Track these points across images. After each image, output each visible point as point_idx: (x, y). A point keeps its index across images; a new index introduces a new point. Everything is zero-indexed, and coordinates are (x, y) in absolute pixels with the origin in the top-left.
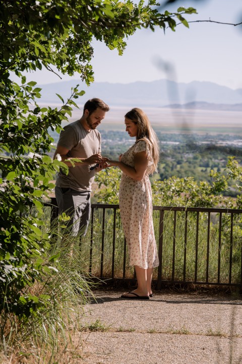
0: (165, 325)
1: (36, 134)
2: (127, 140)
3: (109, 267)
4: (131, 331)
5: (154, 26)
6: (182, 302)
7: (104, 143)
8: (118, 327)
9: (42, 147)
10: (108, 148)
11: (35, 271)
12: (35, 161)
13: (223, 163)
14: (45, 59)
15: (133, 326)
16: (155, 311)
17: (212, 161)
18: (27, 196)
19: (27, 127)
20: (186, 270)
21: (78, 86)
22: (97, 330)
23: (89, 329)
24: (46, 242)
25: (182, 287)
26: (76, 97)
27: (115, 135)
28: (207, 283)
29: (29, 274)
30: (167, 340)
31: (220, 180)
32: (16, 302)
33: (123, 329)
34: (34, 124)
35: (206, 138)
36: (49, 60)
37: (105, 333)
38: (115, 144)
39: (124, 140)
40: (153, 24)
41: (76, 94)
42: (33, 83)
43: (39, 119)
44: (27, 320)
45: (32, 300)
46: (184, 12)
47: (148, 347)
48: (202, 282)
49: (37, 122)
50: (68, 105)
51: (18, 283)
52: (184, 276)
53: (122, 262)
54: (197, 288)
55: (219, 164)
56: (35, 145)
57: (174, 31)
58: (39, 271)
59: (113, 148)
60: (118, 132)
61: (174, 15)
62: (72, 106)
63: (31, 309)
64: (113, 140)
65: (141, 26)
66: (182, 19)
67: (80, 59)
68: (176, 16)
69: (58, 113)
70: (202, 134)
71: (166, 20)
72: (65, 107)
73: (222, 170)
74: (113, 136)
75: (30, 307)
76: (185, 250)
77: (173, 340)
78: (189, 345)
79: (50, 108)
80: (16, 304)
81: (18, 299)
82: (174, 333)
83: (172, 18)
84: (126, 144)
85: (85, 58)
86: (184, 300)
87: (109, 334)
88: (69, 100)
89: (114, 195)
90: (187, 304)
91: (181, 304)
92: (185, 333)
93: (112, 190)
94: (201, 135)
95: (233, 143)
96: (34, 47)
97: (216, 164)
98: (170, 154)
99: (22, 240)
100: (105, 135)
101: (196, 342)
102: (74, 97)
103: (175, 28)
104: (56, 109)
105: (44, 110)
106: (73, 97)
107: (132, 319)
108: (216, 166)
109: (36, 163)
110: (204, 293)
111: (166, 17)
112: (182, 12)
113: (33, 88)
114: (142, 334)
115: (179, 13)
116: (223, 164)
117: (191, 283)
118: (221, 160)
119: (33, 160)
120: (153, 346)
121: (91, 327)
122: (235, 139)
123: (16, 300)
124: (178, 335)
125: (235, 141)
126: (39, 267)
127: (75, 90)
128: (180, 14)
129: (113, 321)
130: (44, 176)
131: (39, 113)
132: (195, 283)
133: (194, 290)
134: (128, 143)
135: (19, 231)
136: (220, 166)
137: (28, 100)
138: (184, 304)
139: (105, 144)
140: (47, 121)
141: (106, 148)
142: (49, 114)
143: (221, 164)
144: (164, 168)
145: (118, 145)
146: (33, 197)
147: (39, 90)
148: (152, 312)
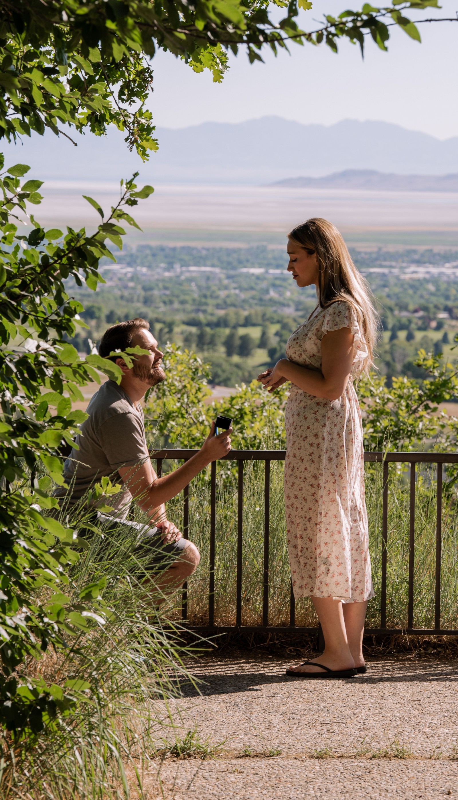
0: (350, 739)
1: (40, 294)
2: (184, 269)
3: (201, 599)
4: (270, 756)
5: (336, 40)
6: (381, 680)
7: (129, 275)
8: (239, 746)
9: (54, 324)
10: (139, 287)
11: (49, 624)
12: (42, 358)
13: (420, 318)
14: (53, 112)
15: (275, 743)
16: (322, 705)
17: (394, 316)
18: (25, 445)
19: (15, 276)
20: (388, 602)
21: (136, 175)
22: (189, 756)
23: (172, 753)
24: (68, 549)
25: (379, 644)
26: (133, 203)
27: (154, 255)
28: (438, 631)
29: (34, 629)
30: (359, 773)
31: (441, 374)
32: (9, 699)
33: (251, 751)
34: (32, 269)
35: (377, 259)
36: (62, 113)
37: (211, 762)
38: (156, 277)
39: (178, 268)
40: (334, 35)
41: (131, 195)
42: (22, 169)
43: (45, 258)
44: (35, 740)
45: (47, 694)
46: (408, 4)
47: (318, 794)
48: (424, 628)
49: (39, 266)
50: (113, 221)
51: (9, 652)
52: (384, 617)
53: (232, 587)
54: (415, 645)
55: (410, 321)
56: (37, 321)
57: (386, 49)
58: (58, 622)
59: (151, 289)
60: (162, 249)
61: (383, 12)
62: (121, 223)
63: (44, 713)
64: (149, 267)
65: (303, 39)
66: (403, 22)
67: (120, 98)
68: (389, 15)
69: (90, 241)
70: (369, 250)
71: (366, 24)
72: (107, 228)
73: (419, 335)
74: (150, 258)
75: (43, 709)
76: (384, 553)
77: (374, 774)
78: (412, 784)
79: (70, 230)
80: (8, 703)
81: (13, 692)
82: (374, 757)
83: (380, 19)
84: (183, 278)
85: (132, 94)
86: (386, 674)
87: (220, 764)
88: (114, 211)
89: (183, 417)
90: (394, 684)
91: (381, 685)
92: (400, 756)
93: (179, 405)
94: (366, 253)
95: (443, 270)
96: (31, 85)
97: (404, 321)
98: (291, 299)
99: (17, 548)
100: (132, 256)
101: (429, 778)
102: (127, 202)
103: (387, 43)
104: (83, 230)
105: (56, 233)
106: (123, 202)
107: (270, 725)
108: (402, 327)
109: (44, 363)
110: (430, 654)
111: (365, 18)
112: (403, 5)
113: (23, 181)
114: (298, 763)
115: (397, 7)
116: (420, 323)
117: (399, 631)
118: (416, 311)
119: (36, 357)
120: (328, 790)
121: (176, 748)
122: (448, 262)
123: (9, 694)
124: (383, 762)
125: (447, 265)
126: (58, 614)
127: (130, 184)
128: (398, 11)
129: (224, 732)
130: (61, 393)
131: (42, 243)
132: (410, 631)
133: (406, 650)
134: (188, 275)
135: (10, 530)
136: (413, 326)
137: (10, 209)
138: (387, 684)
139: (132, 279)
140: (64, 260)
141: (133, 288)
142: (68, 243)
143: (415, 320)
144: (277, 334)
145: (163, 281)
146: (38, 446)
147: (35, 184)
148: (316, 707)
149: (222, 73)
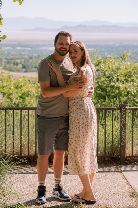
149: (22, 2)
